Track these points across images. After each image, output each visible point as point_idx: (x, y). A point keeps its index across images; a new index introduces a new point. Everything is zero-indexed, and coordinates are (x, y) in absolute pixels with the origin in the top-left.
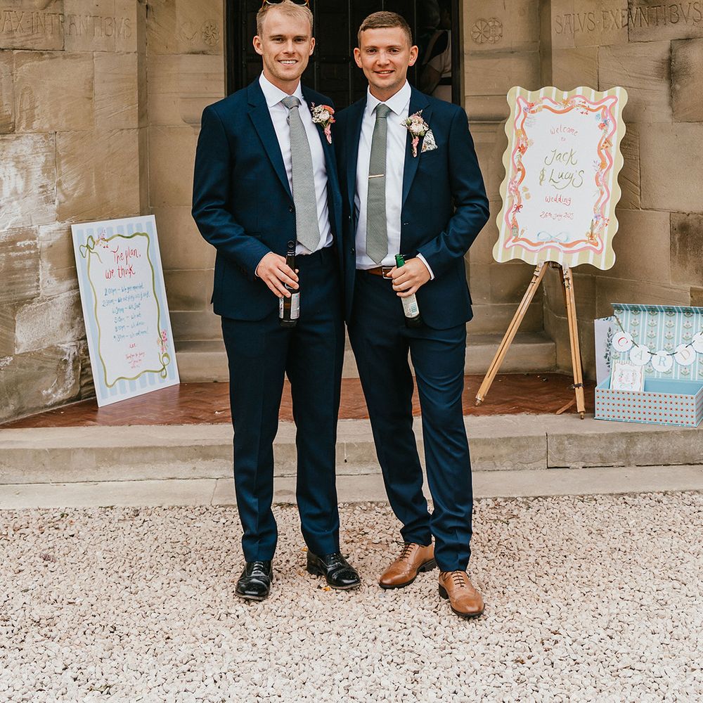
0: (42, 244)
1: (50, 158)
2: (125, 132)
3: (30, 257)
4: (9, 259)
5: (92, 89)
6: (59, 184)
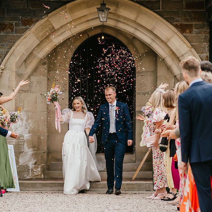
0: (25, 139)
1: (27, 118)
2: (44, 112)
3: (22, 142)
4: (18, 142)
5: (36, 101)
6: (29, 124)
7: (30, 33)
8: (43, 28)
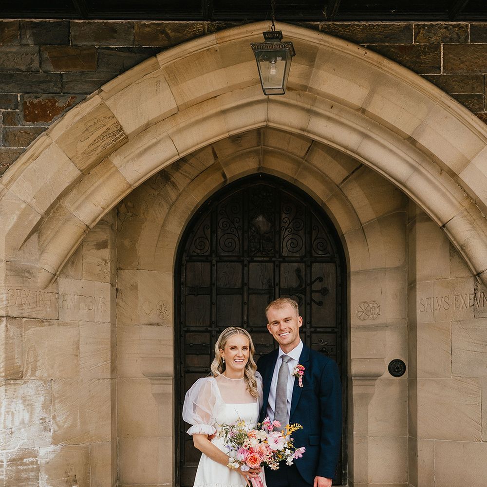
0: (41, 461)
1: (47, 398)
2: (101, 381)
3: (32, 470)
4: (18, 472)
5: (78, 348)
6: (54, 418)
7: (49, 145)
8: (87, 130)
